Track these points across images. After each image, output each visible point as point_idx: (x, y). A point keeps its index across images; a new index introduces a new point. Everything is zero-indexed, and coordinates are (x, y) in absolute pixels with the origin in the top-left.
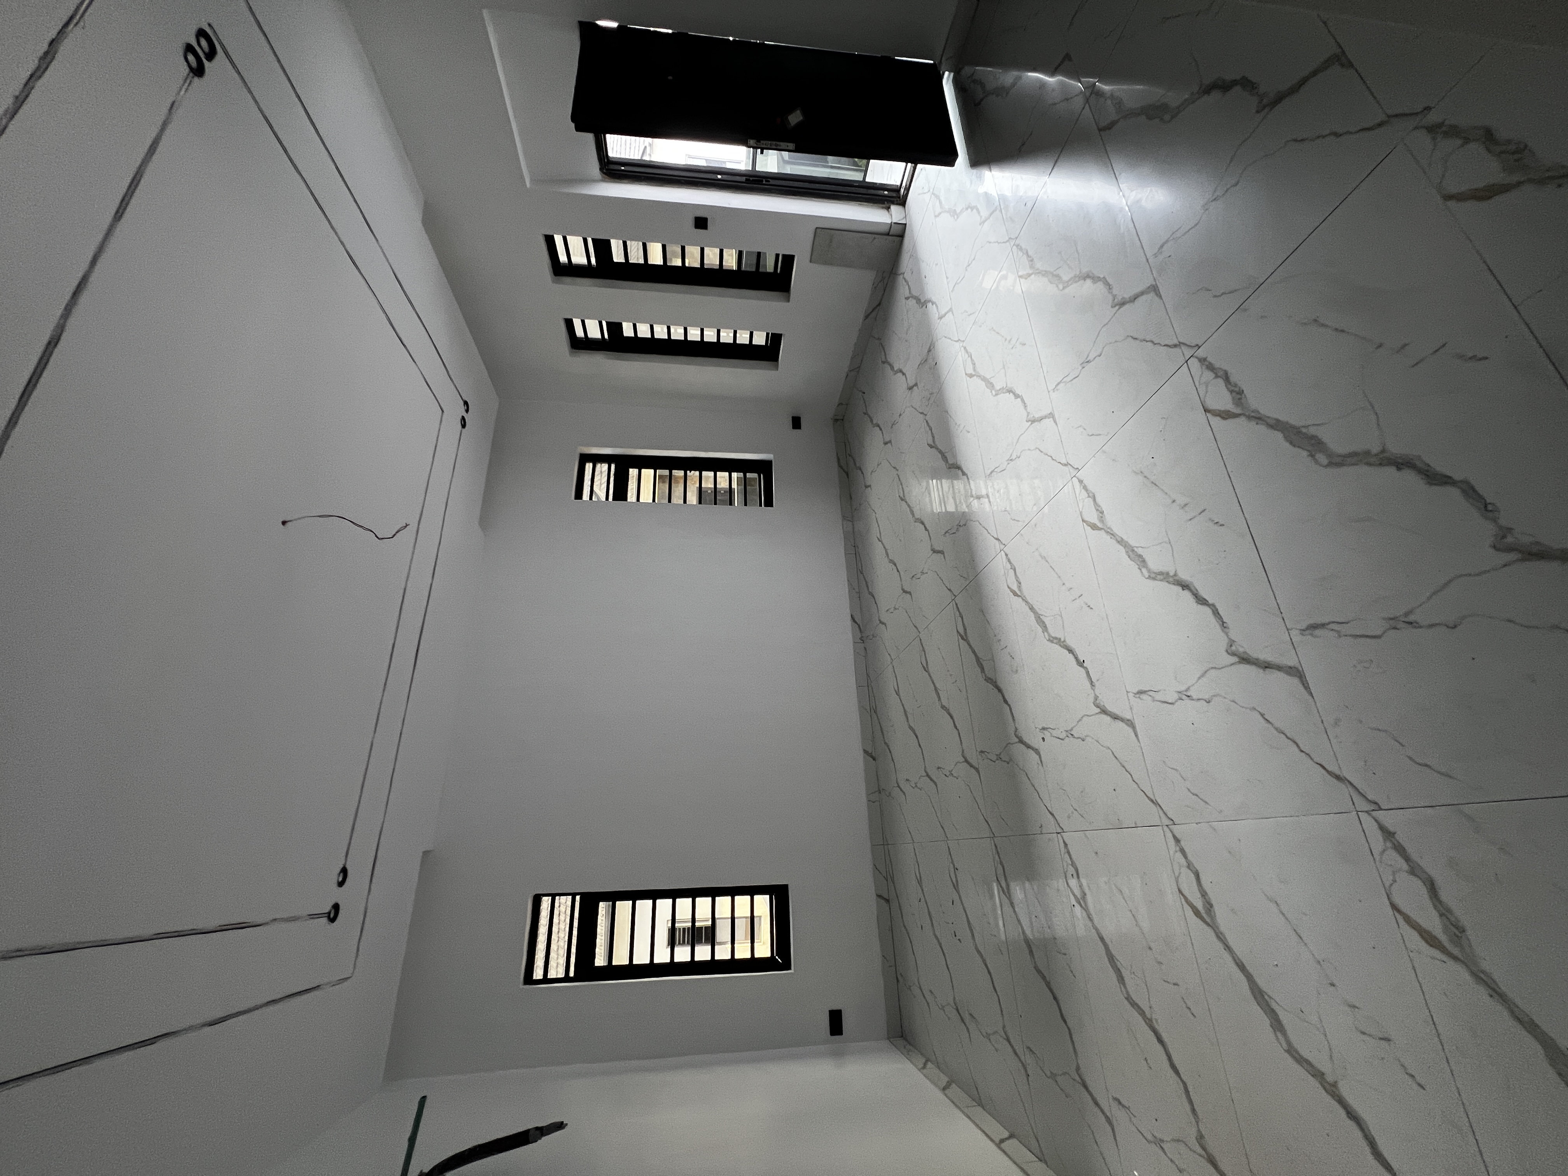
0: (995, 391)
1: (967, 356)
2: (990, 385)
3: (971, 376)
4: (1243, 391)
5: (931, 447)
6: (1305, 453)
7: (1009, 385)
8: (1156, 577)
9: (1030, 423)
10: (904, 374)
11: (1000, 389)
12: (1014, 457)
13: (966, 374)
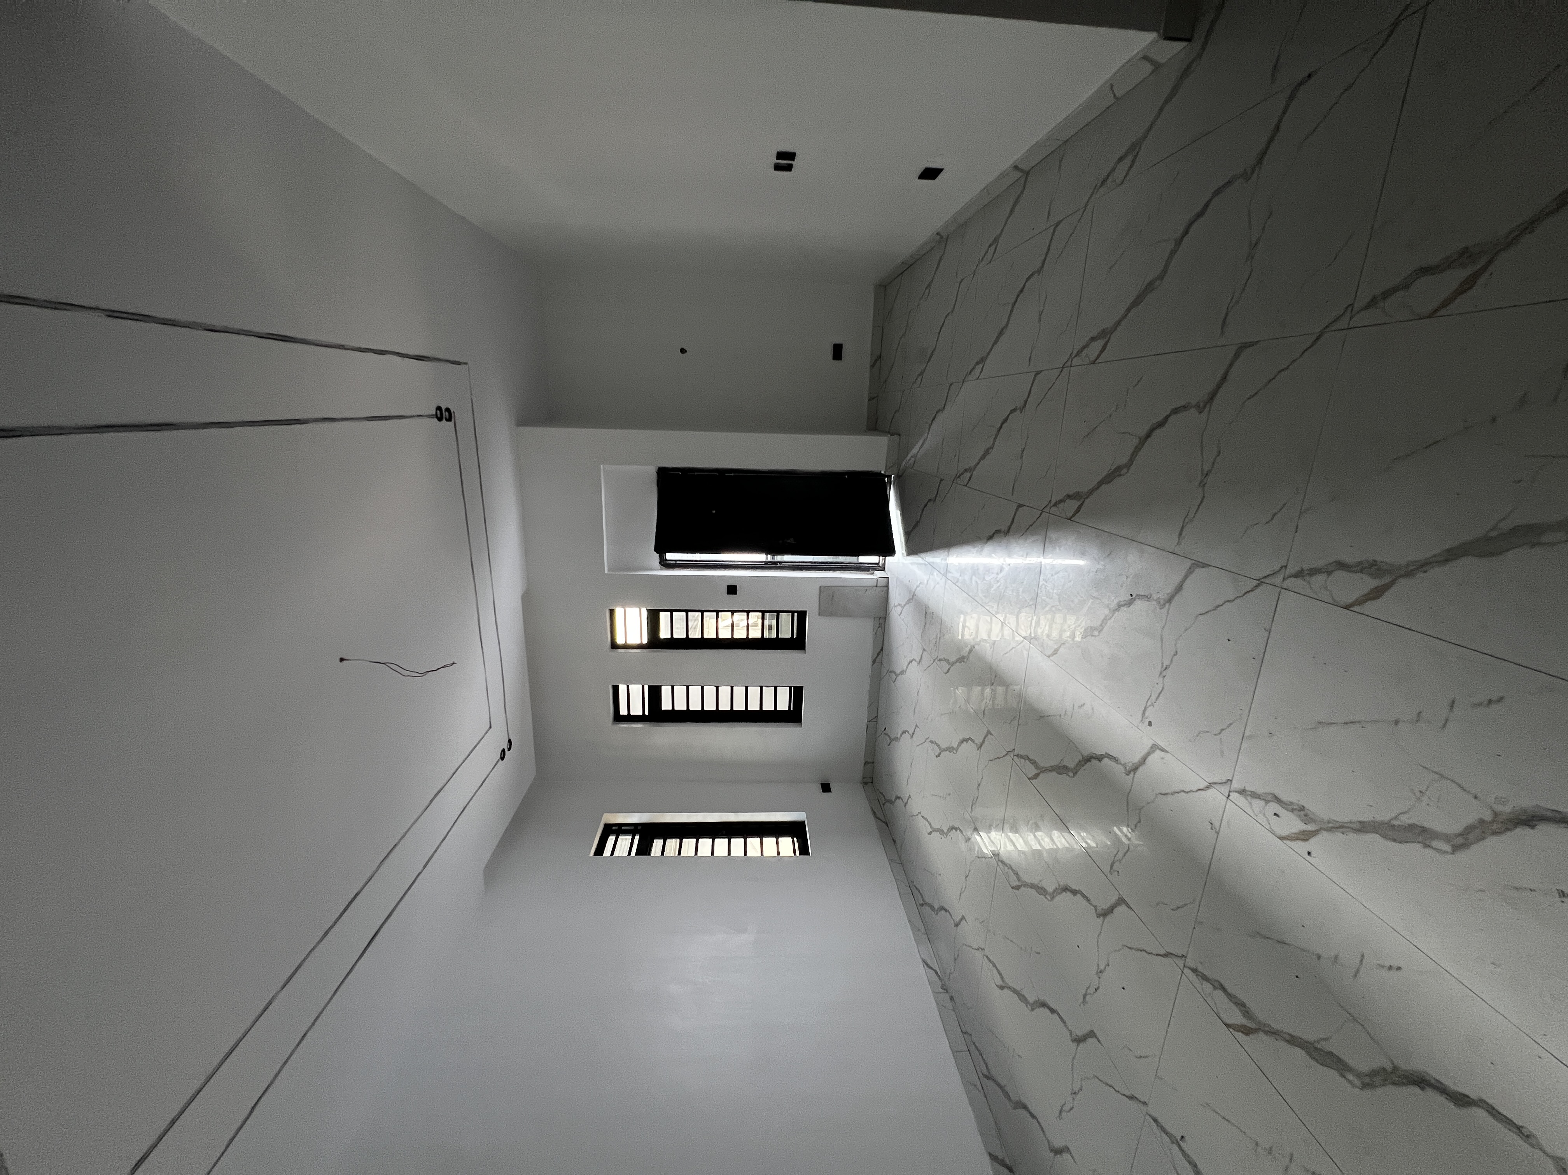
0: (1050, 895)
1: (1006, 868)
2: (1041, 890)
3: (1017, 888)
4: (1303, 806)
5: (1002, 988)
6: (1418, 847)
7: (1062, 883)
8: (1466, 839)
9: (1102, 918)
10: (946, 911)
11: (1054, 891)
12: (1102, 967)
13: (1012, 888)
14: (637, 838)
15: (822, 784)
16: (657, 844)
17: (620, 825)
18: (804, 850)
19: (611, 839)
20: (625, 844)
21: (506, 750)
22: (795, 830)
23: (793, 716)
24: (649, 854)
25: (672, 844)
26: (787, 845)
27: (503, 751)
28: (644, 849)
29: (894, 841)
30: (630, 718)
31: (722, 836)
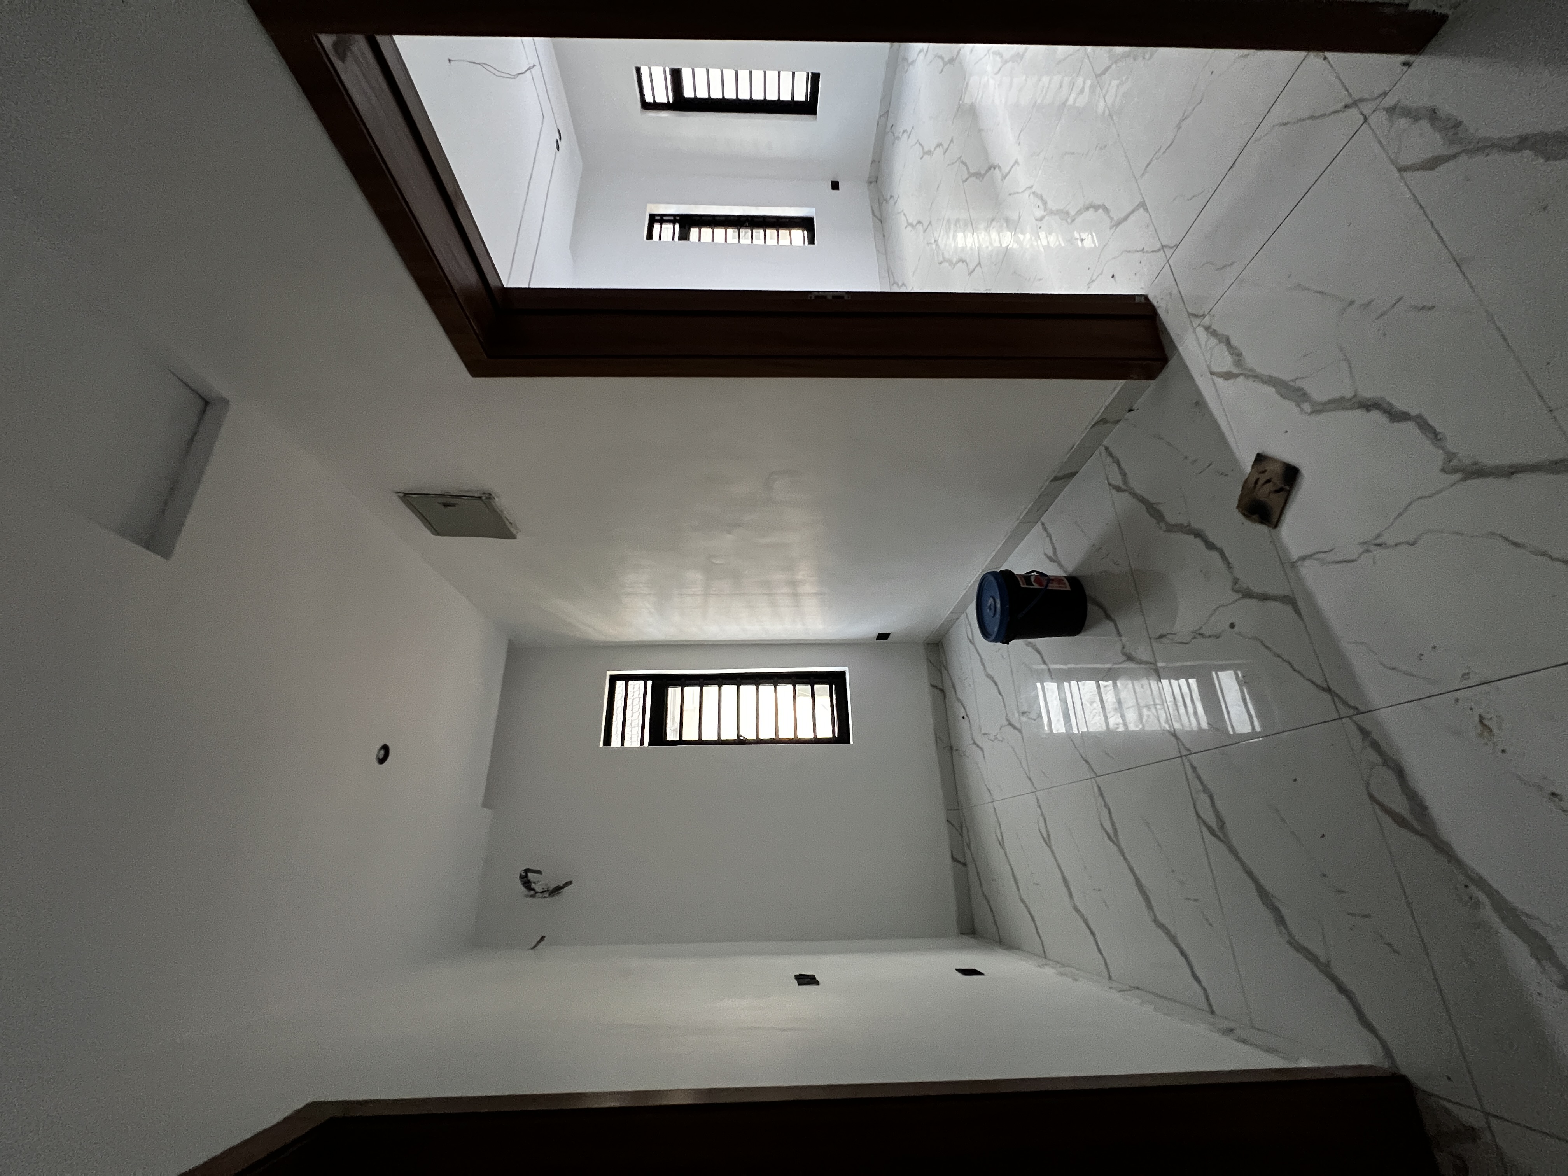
14: (677, 226)
15: (832, 182)
16: (694, 231)
17: (662, 216)
18: (812, 241)
19: (657, 227)
20: (668, 231)
21: (559, 140)
22: (807, 224)
23: (808, 108)
24: (689, 240)
25: (706, 232)
26: (798, 235)
27: (557, 142)
28: (684, 236)
29: (884, 236)
30: (655, 106)
31: (746, 227)
